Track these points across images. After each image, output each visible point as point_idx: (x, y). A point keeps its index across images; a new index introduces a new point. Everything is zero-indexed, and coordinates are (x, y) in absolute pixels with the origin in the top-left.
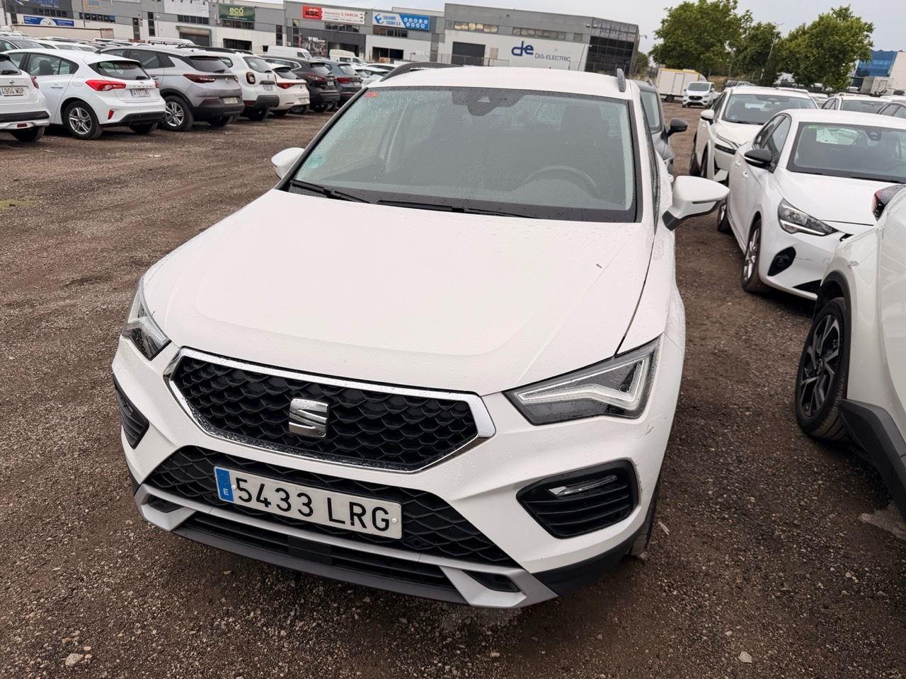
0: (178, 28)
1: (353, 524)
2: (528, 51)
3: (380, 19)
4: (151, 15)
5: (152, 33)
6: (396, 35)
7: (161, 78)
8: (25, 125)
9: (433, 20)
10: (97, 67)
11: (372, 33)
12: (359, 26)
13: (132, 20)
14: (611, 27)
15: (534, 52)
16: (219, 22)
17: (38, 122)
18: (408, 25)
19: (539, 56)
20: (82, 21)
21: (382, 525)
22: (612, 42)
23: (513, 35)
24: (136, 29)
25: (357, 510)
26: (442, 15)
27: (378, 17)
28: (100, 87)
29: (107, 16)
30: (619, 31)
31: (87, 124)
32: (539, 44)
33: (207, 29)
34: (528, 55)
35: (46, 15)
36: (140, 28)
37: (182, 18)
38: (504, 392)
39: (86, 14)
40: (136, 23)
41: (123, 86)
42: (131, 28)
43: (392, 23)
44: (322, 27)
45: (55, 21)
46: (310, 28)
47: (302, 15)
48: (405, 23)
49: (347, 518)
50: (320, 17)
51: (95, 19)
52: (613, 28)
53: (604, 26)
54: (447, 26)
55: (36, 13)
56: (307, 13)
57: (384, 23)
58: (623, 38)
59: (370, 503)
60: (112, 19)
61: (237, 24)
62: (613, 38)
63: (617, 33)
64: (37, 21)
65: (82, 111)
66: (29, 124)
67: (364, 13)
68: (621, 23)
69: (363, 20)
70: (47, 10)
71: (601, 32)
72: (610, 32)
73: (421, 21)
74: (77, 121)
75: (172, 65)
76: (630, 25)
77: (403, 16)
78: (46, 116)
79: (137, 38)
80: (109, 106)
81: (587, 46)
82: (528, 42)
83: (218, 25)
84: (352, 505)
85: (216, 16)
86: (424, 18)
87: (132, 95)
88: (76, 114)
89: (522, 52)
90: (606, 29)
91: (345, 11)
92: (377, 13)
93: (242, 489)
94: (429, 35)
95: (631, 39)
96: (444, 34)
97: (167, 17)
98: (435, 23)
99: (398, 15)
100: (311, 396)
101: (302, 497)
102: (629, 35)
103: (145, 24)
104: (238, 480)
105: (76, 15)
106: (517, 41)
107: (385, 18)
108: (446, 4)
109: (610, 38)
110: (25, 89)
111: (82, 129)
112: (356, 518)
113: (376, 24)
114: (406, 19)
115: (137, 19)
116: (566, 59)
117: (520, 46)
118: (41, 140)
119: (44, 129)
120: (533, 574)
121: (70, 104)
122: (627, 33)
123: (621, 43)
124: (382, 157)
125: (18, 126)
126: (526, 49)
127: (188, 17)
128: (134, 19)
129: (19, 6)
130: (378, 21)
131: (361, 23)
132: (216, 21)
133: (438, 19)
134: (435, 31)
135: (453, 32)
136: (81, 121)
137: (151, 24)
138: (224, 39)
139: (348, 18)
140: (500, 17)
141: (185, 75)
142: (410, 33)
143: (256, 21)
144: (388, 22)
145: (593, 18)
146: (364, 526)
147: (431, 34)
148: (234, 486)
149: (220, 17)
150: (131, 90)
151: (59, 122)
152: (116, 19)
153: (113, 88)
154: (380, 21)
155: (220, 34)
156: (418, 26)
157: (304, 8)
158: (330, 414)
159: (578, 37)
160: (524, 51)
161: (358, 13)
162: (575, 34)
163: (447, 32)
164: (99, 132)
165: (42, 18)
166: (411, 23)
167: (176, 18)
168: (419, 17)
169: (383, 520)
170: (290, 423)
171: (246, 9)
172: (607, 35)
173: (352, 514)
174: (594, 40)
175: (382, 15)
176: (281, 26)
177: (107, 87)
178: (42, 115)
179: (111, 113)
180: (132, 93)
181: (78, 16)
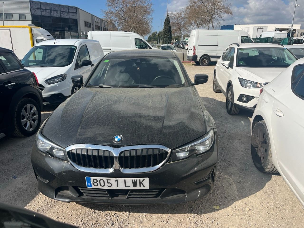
30: (60, 11)
52: (53, 9)
53: (42, 7)
58: (66, 16)
62: (55, 16)
63: (59, 12)
68: (60, 5)
71: (41, 11)
72: (51, 12)
76: (68, 6)
90: (46, 9)
95: (73, 17)
102: (71, 14)
109: (52, 16)
122: (68, 12)
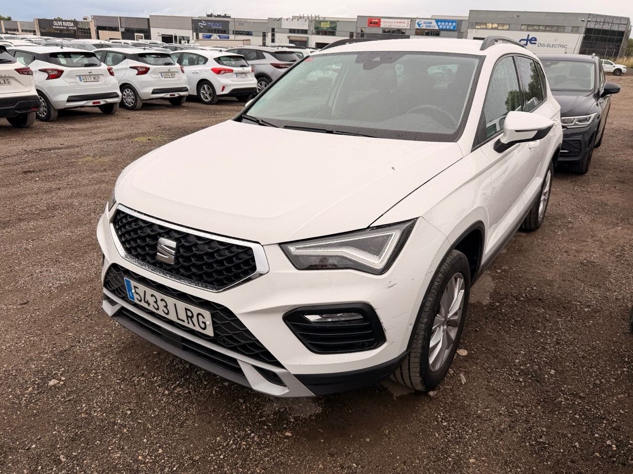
0: (289, 37)
1: (188, 323)
2: (532, 42)
3: (421, 24)
4: (273, 30)
5: (273, 41)
6: (431, 35)
7: (257, 66)
8: (174, 95)
9: (459, 22)
10: (218, 60)
11: (414, 34)
12: (406, 29)
13: (261, 34)
14: (605, 20)
15: (537, 42)
16: (314, 32)
17: (182, 94)
18: (441, 27)
19: (541, 45)
20: (234, 36)
21: (203, 326)
22: (605, 32)
23: (521, 30)
24: (264, 39)
25: (189, 314)
26: (467, 19)
27: (420, 23)
28: (218, 72)
29: (247, 32)
31: (210, 95)
32: (541, 36)
33: (305, 37)
34: (532, 45)
35: (215, 33)
36: (267, 38)
37: (292, 31)
38: (280, 244)
39: (237, 31)
40: (264, 35)
41: (232, 71)
42: (261, 39)
43: (429, 26)
44: (380, 32)
45: (219, 36)
46: (372, 33)
47: (367, 25)
48: (439, 26)
49: (185, 318)
50: (380, 25)
51: (241, 34)
54: (470, 27)
55: (209, 32)
56: (371, 23)
57: (424, 26)
59: (196, 310)
60: (251, 33)
61: (325, 33)
64: (209, 37)
65: (208, 87)
66: (176, 95)
67: (410, 21)
69: (409, 25)
70: (215, 30)
73: (450, 24)
74: (205, 93)
75: (264, 57)
77: (437, 21)
78: (187, 90)
79: (264, 45)
80: (222, 84)
81: (582, 35)
82: (533, 35)
83: (313, 34)
84: (186, 309)
85: (312, 28)
86: (452, 21)
87: (237, 77)
88: (204, 89)
89: (527, 43)
91: (396, 20)
92: (420, 20)
93: (137, 293)
94: (456, 33)
96: (467, 32)
97: (283, 31)
98: (461, 25)
99: (434, 20)
100: (170, 238)
101: (163, 301)
103: (269, 35)
104: (135, 287)
105: (231, 32)
106: (524, 35)
107: (425, 23)
108: (470, 11)
110: (176, 73)
111: (207, 98)
112: (189, 319)
113: (417, 27)
114: (439, 23)
115: (265, 33)
116: (564, 46)
117: (526, 38)
118: (184, 104)
119: (185, 98)
120: (294, 375)
121: (202, 82)
123: (613, 33)
124: (330, 105)
125: (171, 95)
126: (531, 40)
127: (295, 30)
128: (263, 33)
129: (201, 28)
130: (419, 25)
131: (406, 27)
132: (312, 31)
133: (463, 22)
134: (460, 30)
135: (474, 30)
136: (207, 93)
137: (273, 35)
138: (316, 43)
139: (399, 24)
140: (512, 17)
141: (271, 64)
142: (442, 33)
143: (337, 30)
144: (427, 26)
145: (590, 14)
146: (194, 326)
147: (457, 33)
148: (133, 291)
149: (315, 29)
150: (236, 73)
151: (195, 93)
152: (253, 33)
153: (226, 72)
154: (421, 26)
155: (314, 39)
156: (448, 27)
157: (369, 19)
158: (177, 249)
159: (575, 30)
160: (529, 42)
161: (406, 21)
162: (573, 27)
163: (469, 30)
164: (216, 100)
165: (212, 35)
166: (443, 26)
167: (288, 31)
168: (449, 21)
169: (203, 322)
170: (158, 253)
171: (331, 22)
172: (601, 26)
173: (188, 316)
174: (588, 31)
175: (423, 21)
176: (353, 33)
177: (222, 72)
178: (184, 90)
179: (223, 88)
180: (237, 75)
181: (232, 33)
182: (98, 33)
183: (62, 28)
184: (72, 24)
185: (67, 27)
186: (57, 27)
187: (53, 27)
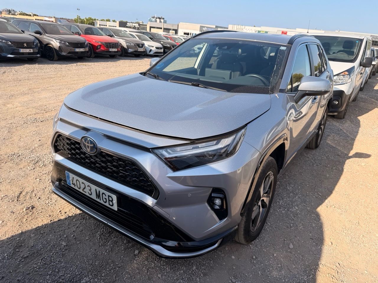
182: (150, 29)
183: (132, 26)
184: (138, 25)
185: (135, 26)
186: (129, 26)
187: (127, 25)
